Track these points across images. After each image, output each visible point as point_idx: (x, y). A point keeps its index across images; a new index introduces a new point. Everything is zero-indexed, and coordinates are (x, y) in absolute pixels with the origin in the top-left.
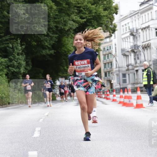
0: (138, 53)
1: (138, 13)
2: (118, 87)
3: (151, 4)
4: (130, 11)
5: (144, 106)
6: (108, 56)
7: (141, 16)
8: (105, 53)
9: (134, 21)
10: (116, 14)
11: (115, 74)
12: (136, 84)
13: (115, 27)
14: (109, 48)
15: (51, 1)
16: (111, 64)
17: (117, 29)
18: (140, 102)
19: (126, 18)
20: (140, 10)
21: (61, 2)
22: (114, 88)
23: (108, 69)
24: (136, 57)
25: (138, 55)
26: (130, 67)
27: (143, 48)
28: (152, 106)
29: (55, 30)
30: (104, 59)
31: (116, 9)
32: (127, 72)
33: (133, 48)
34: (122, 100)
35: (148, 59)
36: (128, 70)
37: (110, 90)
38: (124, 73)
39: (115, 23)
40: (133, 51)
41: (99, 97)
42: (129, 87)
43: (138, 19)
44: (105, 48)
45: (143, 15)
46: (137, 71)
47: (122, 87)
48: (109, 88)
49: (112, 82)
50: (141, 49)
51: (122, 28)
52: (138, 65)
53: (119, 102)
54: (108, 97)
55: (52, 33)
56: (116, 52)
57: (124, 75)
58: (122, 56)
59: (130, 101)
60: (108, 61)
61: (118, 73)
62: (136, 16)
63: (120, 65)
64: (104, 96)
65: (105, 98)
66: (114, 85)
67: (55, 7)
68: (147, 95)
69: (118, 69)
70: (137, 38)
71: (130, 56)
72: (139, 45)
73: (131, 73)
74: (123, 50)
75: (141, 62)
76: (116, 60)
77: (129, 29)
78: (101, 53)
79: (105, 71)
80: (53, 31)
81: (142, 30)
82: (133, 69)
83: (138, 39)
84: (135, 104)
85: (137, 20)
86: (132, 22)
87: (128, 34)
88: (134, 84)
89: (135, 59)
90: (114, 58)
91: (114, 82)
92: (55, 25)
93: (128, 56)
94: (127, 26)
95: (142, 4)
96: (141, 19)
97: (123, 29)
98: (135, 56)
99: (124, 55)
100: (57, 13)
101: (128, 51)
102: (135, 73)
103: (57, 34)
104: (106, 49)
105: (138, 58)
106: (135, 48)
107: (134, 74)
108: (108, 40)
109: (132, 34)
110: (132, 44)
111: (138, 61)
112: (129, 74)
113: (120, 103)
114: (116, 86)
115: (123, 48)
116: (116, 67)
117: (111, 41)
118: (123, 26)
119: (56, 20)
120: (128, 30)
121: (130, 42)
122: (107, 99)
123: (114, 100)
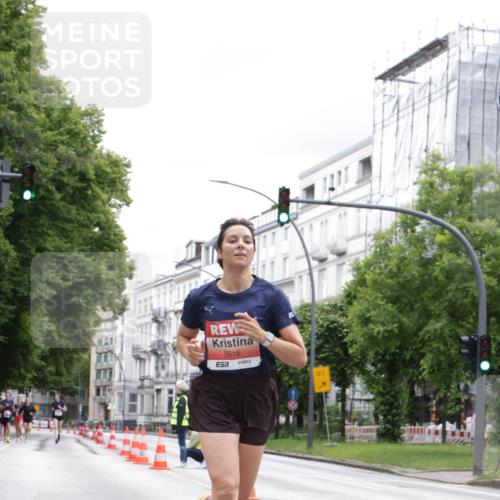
0: (163, 357)
1: (171, 280)
2: (120, 418)
3: (195, 268)
4: (157, 275)
5: (169, 465)
6: (106, 357)
7: (177, 286)
8: (100, 350)
9: (162, 295)
10: (131, 277)
11: (116, 393)
12: (154, 416)
13: (126, 302)
14: (109, 341)
15: (8, 242)
16: (111, 373)
17: (127, 307)
18: (161, 457)
19: (146, 287)
20: (176, 275)
21: (28, 246)
22: (112, 419)
23: (104, 382)
24: (160, 364)
25: (163, 361)
26: (147, 383)
27: (174, 349)
28: (183, 467)
29: (10, 296)
30: (99, 361)
31: (132, 268)
32: (140, 391)
33: (156, 347)
34: (127, 448)
35: (181, 371)
36: (141, 387)
37: (104, 422)
38: (134, 391)
39: (125, 296)
40: (154, 352)
41: (81, 434)
42: (141, 420)
43: (171, 292)
44: (100, 341)
45: (181, 285)
46: (159, 391)
47: (126, 418)
48: (102, 419)
49: (109, 408)
50: (169, 349)
51: (138, 305)
52: (161, 380)
53: (120, 452)
54: (100, 438)
55: (5, 301)
56: (122, 350)
57: (133, 397)
58: (133, 360)
59: (142, 454)
60: (105, 365)
61: (122, 391)
62: (168, 285)
63: (128, 377)
64: (90, 434)
65: (92, 438)
66: (112, 414)
67: (14, 254)
68: (177, 440)
69: (122, 384)
70: (164, 328)
71: (147, 362)
72: (167, 342)
73: (148, 394)
74: (135, 349)
75: (167, 375)
76: (121, 367)
77: (152, 309)
78: (93, 351)
79: (98, 384)
80: (7, 299)
81: (176, 313)
82: (151, 387)
83: (167, 329)
84: (152, 460)
85: (168, 294)
86: (159, 296)
87: (149, 319)
88: (149, 415)
89: (157, 368)
90: (117, 363)
91: (113, 407)
92: (12, 287)
93: (144, 360)
94: (148, 304)
95: (179, 265)
96: (175, 293)
97: (140, 308)
98: (157, 362)
99: (138, 358)
100: (17, 265)
101: (145, 352)
102: (155, 394)
103: (13, 304)
104: (103, 342)
105: (163, 367)
106: (159, 347)
107: (153, 397)
108: (109, 325)
109: (156, 320)
110: (154, 339)
111: (163, 373)
112: (142, 396)
113: (123, 453)
114: (116, 416)
115: (136, 344)
116: (120, 380)
117: (115, 328)
118: (140, 302)
119: (14, 279)
120: (149, 312)
121: (151, 335)
122: (99, 442)
123: (110, 447)
